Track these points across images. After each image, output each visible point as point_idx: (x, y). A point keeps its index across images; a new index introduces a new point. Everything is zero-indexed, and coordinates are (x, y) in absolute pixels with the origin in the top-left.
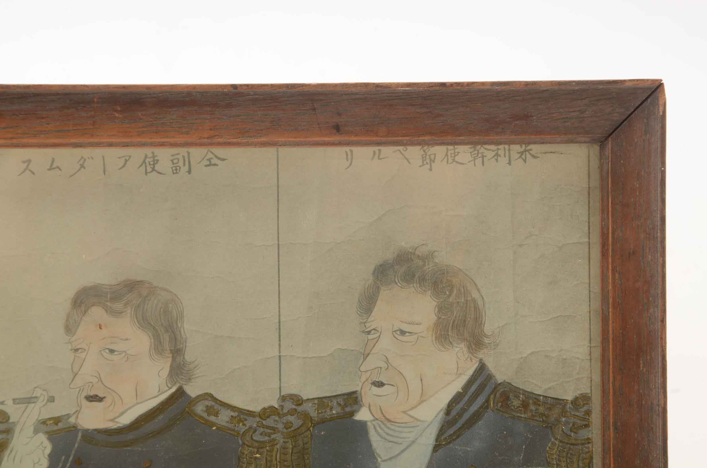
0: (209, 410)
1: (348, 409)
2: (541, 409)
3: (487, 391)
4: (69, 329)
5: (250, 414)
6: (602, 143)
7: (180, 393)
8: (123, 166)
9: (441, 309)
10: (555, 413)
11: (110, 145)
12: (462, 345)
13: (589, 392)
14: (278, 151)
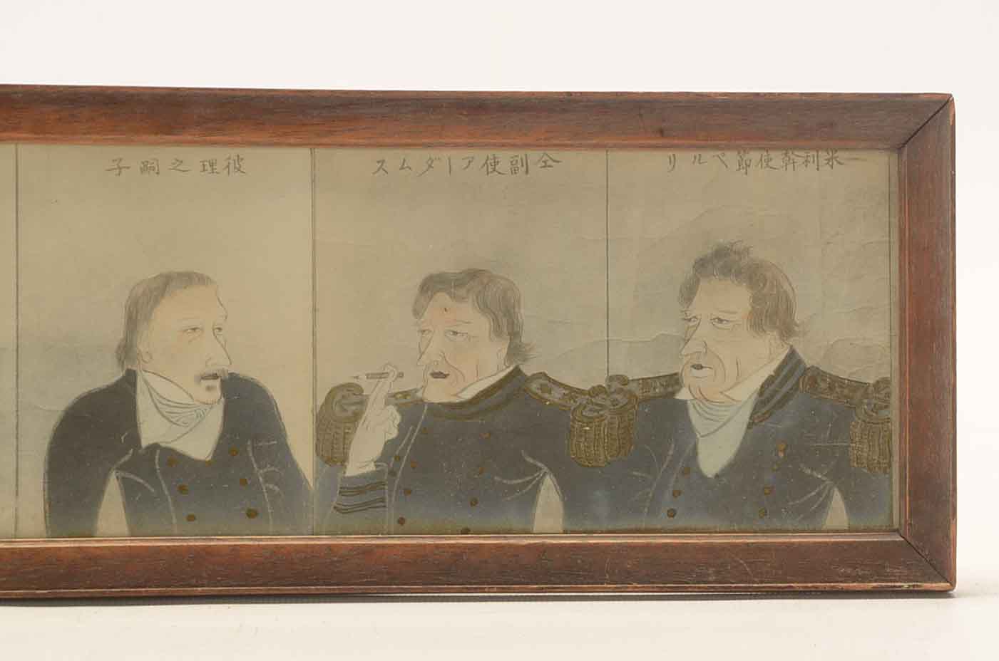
0: (542, 387)
1: (670, 389)
2: (846, 391)
3: (798, 373)
4: (417, 313)
5: (581, 392)
6: (899, 149)
7: (517, 371)
8: (467, 167)
9: (755, 300)
10: (859, 394)
11: (456, 145)
12: (775, 333)
13: (889, 376)
14: (607, 155)
